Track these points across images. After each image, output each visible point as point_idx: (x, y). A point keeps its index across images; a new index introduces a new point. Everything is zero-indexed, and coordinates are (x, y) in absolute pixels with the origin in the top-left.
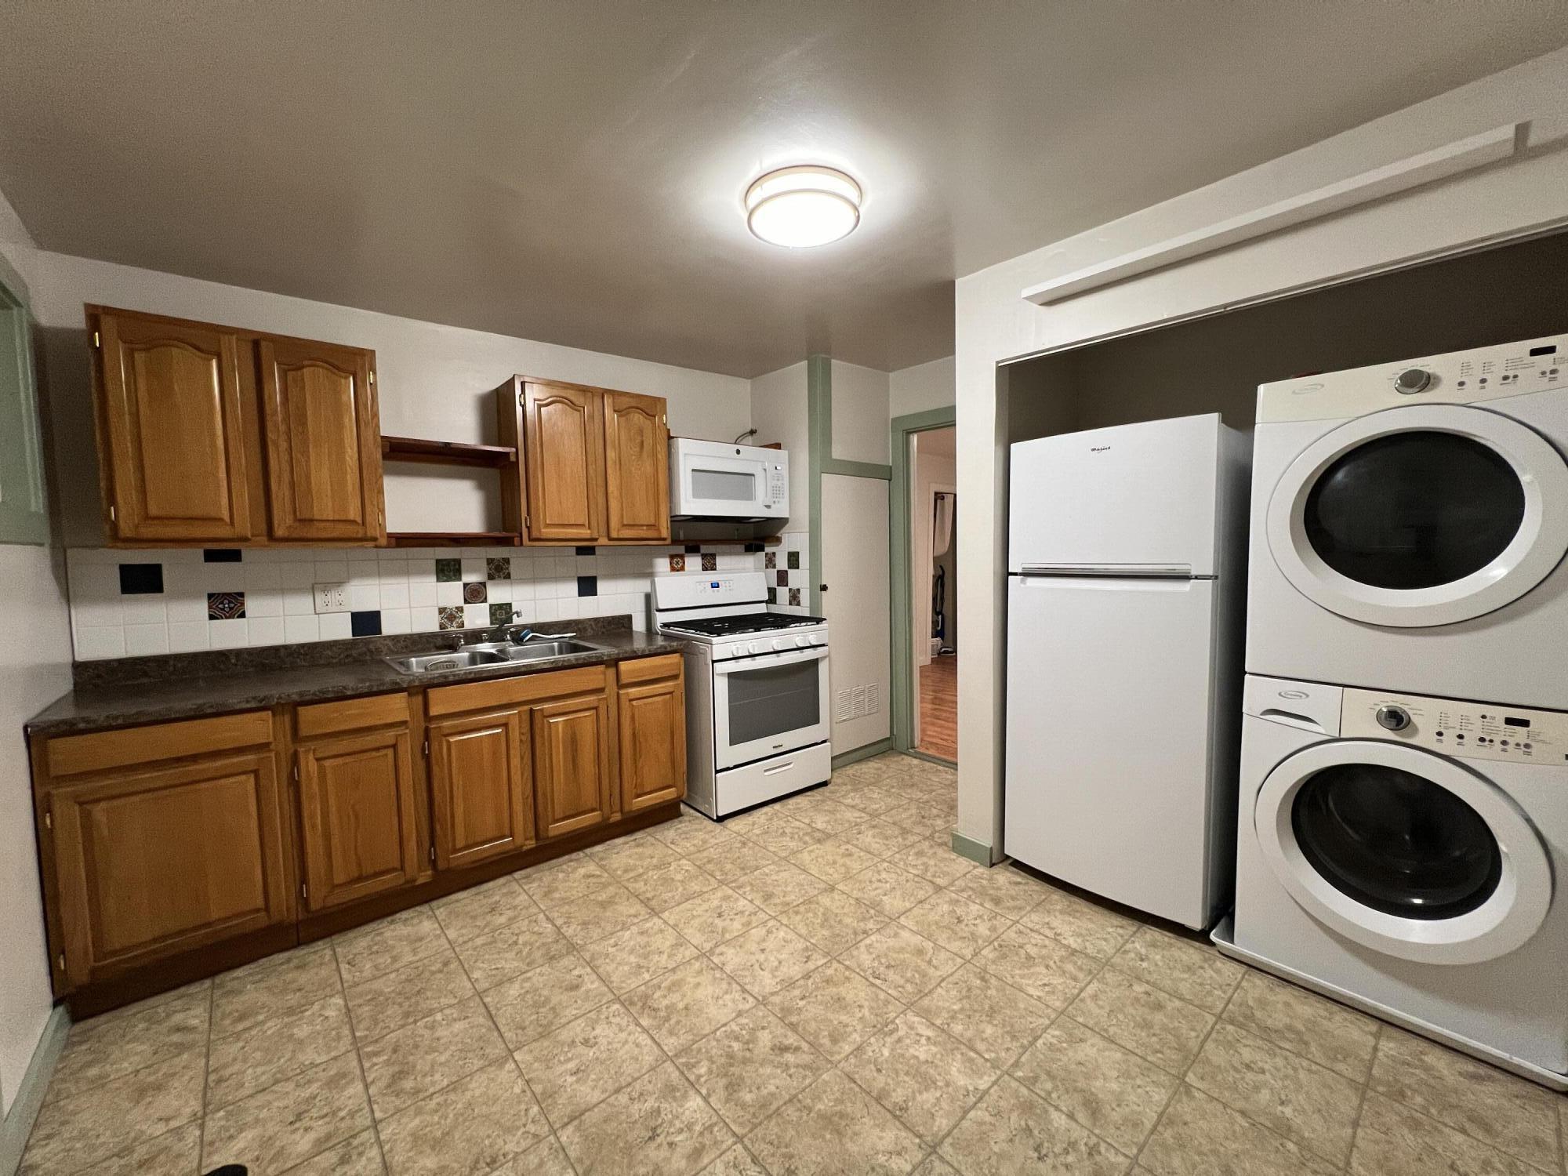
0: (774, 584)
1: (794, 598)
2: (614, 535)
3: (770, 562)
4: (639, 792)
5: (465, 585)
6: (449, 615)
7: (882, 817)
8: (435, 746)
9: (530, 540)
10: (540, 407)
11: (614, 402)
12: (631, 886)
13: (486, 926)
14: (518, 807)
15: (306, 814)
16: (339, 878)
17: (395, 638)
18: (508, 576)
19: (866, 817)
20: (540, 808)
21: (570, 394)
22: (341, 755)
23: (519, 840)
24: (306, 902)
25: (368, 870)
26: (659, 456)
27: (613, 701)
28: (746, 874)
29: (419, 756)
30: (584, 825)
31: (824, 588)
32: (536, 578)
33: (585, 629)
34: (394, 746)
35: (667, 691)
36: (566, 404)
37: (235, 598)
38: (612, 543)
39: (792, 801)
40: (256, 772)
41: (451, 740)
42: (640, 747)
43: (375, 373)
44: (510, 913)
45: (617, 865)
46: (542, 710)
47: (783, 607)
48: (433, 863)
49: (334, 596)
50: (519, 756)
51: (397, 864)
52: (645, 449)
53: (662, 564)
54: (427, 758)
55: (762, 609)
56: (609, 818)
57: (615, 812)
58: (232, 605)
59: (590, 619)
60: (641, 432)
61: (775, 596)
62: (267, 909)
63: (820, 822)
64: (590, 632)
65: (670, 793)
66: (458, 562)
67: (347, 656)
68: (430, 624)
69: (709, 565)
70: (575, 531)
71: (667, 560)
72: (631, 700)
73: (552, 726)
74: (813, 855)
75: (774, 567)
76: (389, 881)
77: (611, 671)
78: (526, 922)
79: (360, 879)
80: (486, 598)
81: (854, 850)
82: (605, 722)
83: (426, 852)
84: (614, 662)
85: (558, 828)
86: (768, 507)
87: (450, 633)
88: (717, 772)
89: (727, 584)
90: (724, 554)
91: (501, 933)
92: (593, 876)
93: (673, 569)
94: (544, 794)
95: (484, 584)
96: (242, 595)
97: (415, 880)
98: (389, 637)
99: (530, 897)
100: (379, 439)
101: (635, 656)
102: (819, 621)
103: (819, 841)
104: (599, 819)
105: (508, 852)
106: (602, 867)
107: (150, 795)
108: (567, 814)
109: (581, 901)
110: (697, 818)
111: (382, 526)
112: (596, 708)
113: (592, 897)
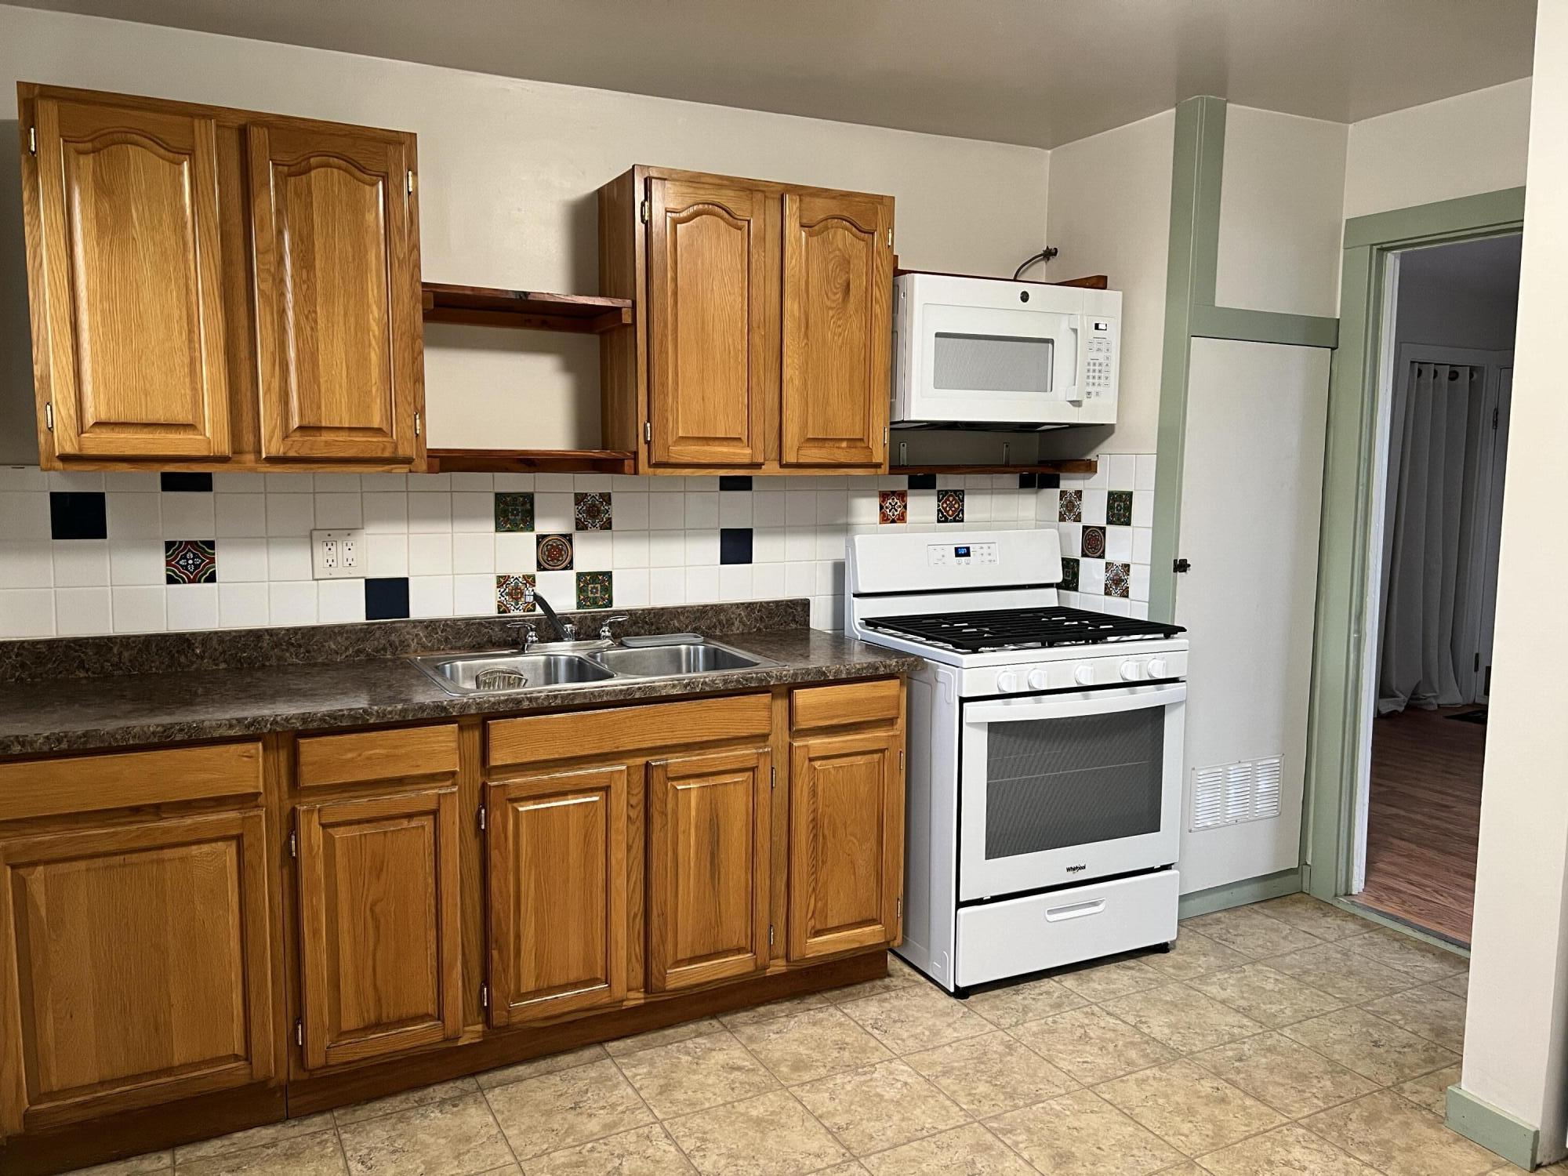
0: (1076, 552)
1: (1117, 583)
2: (790, 457)
3: (1070, 508)
4: (818, 927)
5: (540, 538)
6: (511, 588)
7: (1287, 1032)
8: (496, 816)
9: (650, 465)
10: (676, 222)
11: (800, 209)
12: (808, 1097)
13: (567, 1134)
14: (620, 932)
15: (306, 914)
16: (350, 1021)
17: (431, 625)
18: (607, 526)
19: (1251, 1027)
20: (655, 939)
21: (727, 198)
22: (359, 822)
23: (619, 991)
24: (299, 1053)
25: (390, 1012)
26: (877, 309)
27: (781, 758)
28: (1016, 1107)
29: (470, 829)
30: (728, 974)
31: (1182, 566)
32: (652, 530)
33: (730, 623)
34: (435, 813)
35: (875, 747)
36: (722, 218)
37: (204, 552)
38: (786, 472)
39: (1098, 973)
40: (239, 838)
41: (521, 809)
42: (824, 843)
43: (415, 174)
44: (604, 1116)
45: (777, 1055)
46: (665, 767)
47: (1091, 597)
48: (486, 1013)
49: (341, 551)
50: (624, 846)
51: (431, 1009)
52: (852, 298)
53: (867, 509)
54: (483, 836)
55: (1048, 599)
56: (765, 968)
57: (777, 958)
58: (198, 561)
59: (738, 605)
60: (846, 263)
61: (1076, 575)
62: (248, 1058)
63: (1158, 1026)
64: (737, 627)
65: (873, 932)
66: (529, 498)
67: (358, 652)
68: (483, 604)
69: (951, 512)
70: (725, 449)
71: (875, 502)
72: (811, 760)
73: (680, 794)
74: (1149, 1090)
75: (1078, 519)
76: (421, 1034)
77: (781, 705)
78: (632, 1137)
79: (378, 1025)
80: (571, 562)
81: (1230, 1092)
82: (768, 796)
83: (475, 994)
84: (787, 690)
85: (681, 977)
86: (1076, 403)
87: (513, 619)
88: (960, 905)
89: (985, 551)
90: (979, 491)
91: (592, 1150)
92: (739, 1069)
93: (885, 519)
94: (663, 914)
95: (568, 537)
96: (211, 545)
97: (458, 1038)
98: (421, 622)
99: (636, 1091)
100: (420, 289)
101: (821, 681)
102: (1169, 631)
103: (1157, 1063)
104: (750, 967)
105: (600, 1007)
106: (754, 1054)
107: (99, 862)
108: (698, 953)
109: (721, 1112)
110: (918, 983)
111: (420, 438)
112: (753, 769)
113: (741, 1107)
